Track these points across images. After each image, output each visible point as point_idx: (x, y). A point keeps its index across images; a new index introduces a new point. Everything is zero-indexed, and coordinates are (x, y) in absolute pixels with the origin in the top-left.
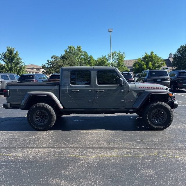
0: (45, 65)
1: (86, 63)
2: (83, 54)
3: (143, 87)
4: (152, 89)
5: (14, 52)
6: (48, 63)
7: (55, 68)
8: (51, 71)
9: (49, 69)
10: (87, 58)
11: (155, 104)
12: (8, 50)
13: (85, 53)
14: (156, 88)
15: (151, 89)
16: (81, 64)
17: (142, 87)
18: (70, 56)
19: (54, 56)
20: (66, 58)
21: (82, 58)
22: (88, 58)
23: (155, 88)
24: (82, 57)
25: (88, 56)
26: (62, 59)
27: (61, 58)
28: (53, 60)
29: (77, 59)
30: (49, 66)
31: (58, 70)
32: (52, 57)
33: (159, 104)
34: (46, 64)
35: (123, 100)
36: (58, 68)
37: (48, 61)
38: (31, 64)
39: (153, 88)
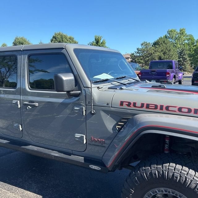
0: (133, 54)
1: (190, 49)
2: (187, 37)
3: (135, 104)
4: (164, 111)
5: (101, 41)
6: (137, 51)
7: (145, 57)
8: (140, 60)
9: (137, 58)
10: (192, 43)
11: (155, 169)
12: (96, 40)
13: (190, 37)
14: (180, 109)
15: (158, 110)
16: (183, 51)
17: (129, 104)
18: (164, 42)
19: (144, 42)
20: (158, 44)
21: (186, 43)
22: (194, 43)
23: (176, 109)
24: (186, 41)
25: (194, 40)
26: (154, 46)
27: (154, 44)
28: (143, 47)
29: (178, 45)
30: (138, 55)
31: (148, 59)
32: (142, 44)
33: (171, 174)
34: (136, 52)
35: (78, 135)
36: (148, 57)
37: (138, 49)
38: (127, 54)
39: (167, 108)
